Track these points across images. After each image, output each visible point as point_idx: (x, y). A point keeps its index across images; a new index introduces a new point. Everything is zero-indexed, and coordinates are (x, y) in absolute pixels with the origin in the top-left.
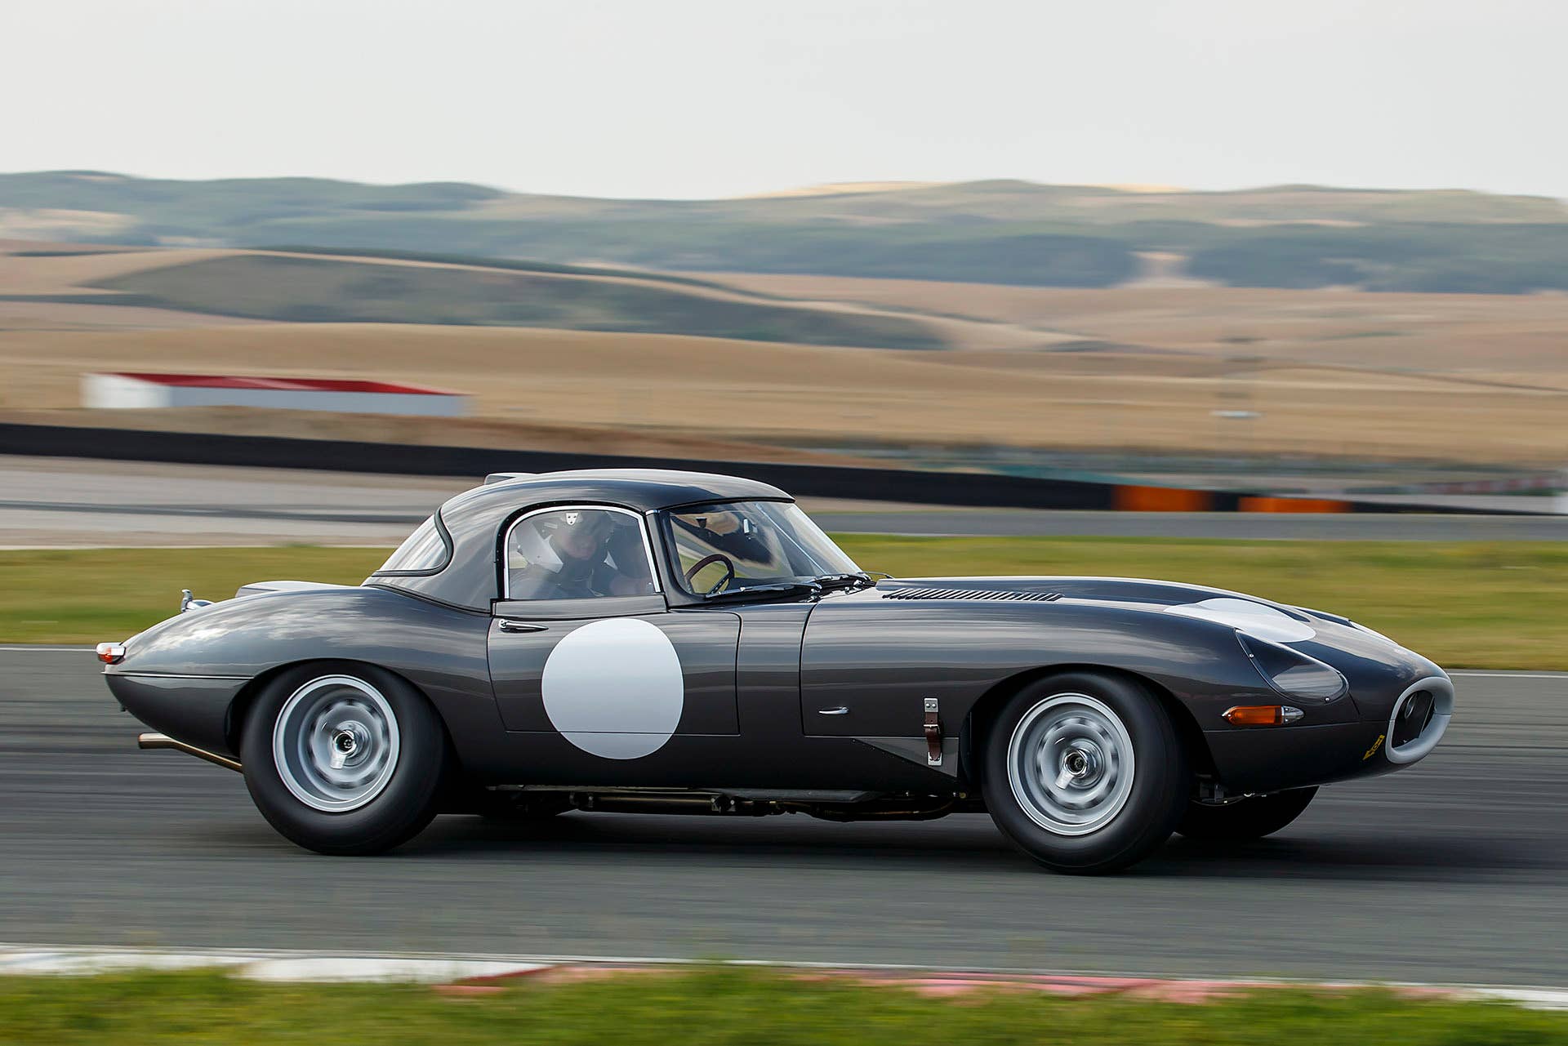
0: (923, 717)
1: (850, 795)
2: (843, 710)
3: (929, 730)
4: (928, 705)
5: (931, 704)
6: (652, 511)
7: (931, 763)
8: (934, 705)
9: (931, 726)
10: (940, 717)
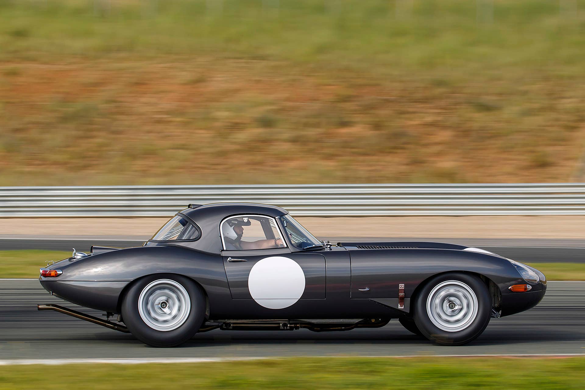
0: (398, 291)
1: (356, 321)
2: (367, 289)
3: (401, 296)
4: (401, 286)
5: (402, 286)
6: (278, 217)
7: (399, 307)
8: (403, 287)
9: (402, 294)
10: (404, 291)
